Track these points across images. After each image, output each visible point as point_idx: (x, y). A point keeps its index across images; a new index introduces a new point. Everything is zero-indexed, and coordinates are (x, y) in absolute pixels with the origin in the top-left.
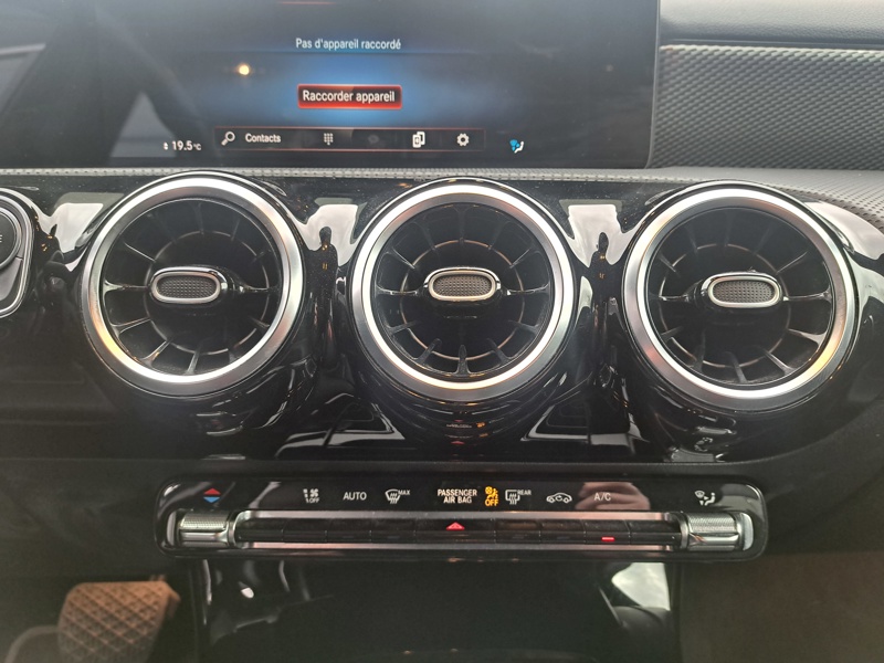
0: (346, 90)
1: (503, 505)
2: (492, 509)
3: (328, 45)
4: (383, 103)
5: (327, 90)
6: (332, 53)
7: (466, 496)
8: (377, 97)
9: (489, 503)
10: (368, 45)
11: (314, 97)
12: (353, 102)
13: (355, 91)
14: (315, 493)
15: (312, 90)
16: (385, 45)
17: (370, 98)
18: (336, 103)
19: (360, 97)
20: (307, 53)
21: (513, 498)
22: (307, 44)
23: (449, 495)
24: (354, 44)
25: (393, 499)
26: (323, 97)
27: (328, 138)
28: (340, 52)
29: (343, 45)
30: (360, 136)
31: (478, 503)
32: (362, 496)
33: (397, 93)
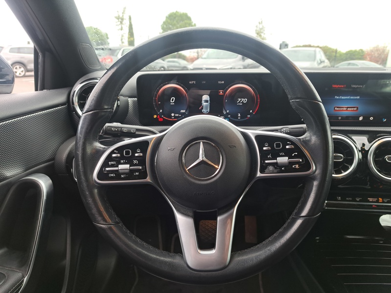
0: (345, 108)
1: (383, 202)
2: (381, 203)
3: (342, 98)
4: (353, 110)
5: (341, 107)
6: (343, 99)
7: (375, 200)
8: (352, 109)
9: (380, 201)
10: (352, 98)
11: (338, 109)
12: (347, 110)
13: (348, 108)
14: (340, 198)
15: (337, 107)
16: (356, 98)
17: (351, 109)
18: (343, 110)
19: (348, 109)
20: (338, 99)
21: (386, 200)
22: (338, 97)
23: (371, 199)
24: (348, 97)
25: (358, 200)
26: (340, 109)
27: (340, 118)
28: (345, 99)
29: (346, 97)
30: (347, 117)
31: (377, 202)
32: (351, 199)
33: (357, 108)
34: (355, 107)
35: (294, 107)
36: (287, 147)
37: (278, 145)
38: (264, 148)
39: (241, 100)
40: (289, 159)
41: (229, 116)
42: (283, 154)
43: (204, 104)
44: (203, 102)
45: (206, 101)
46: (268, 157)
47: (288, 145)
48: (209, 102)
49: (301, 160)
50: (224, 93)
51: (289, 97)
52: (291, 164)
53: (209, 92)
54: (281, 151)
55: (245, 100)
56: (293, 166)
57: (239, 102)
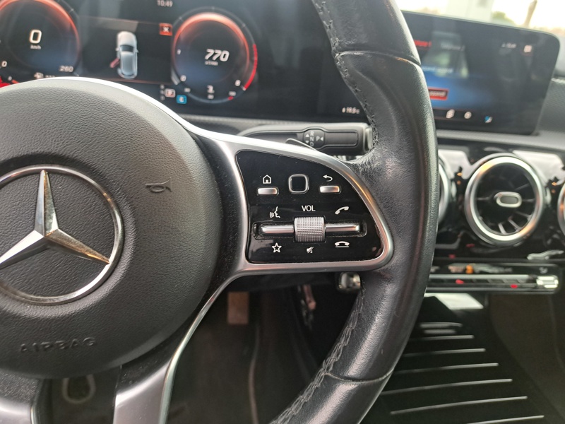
1: (473, 273)
2: (469, 274)
4: (439, 97)
7: (460, 268)
8: (437, 94)
9: (467, 271)
10: (439, 70)
23: (453, 268)
24: (433, 69)
31: (464, 272)
33: (447, 92)
34: (441, 91)
35: (345, 75)
36: (323, 189)
37: (299, 184)
38: (261, 191)
39: (215, 54)
40: (326, 222)
41: (187, 90)
42: (312, 208)
43: (123, 54)
44: (119, 49)
45: (129, 48)
46: (272, 215)
47: (325, 183)
48: (136, 50)
49: (357, 228)
50: (174, 31)
51: (335, 41)
52: (331, 237)
53: (134, 24)
54: (305, 199)
55: (224, 55)
56: (337, 244)
57: (211, 58)
